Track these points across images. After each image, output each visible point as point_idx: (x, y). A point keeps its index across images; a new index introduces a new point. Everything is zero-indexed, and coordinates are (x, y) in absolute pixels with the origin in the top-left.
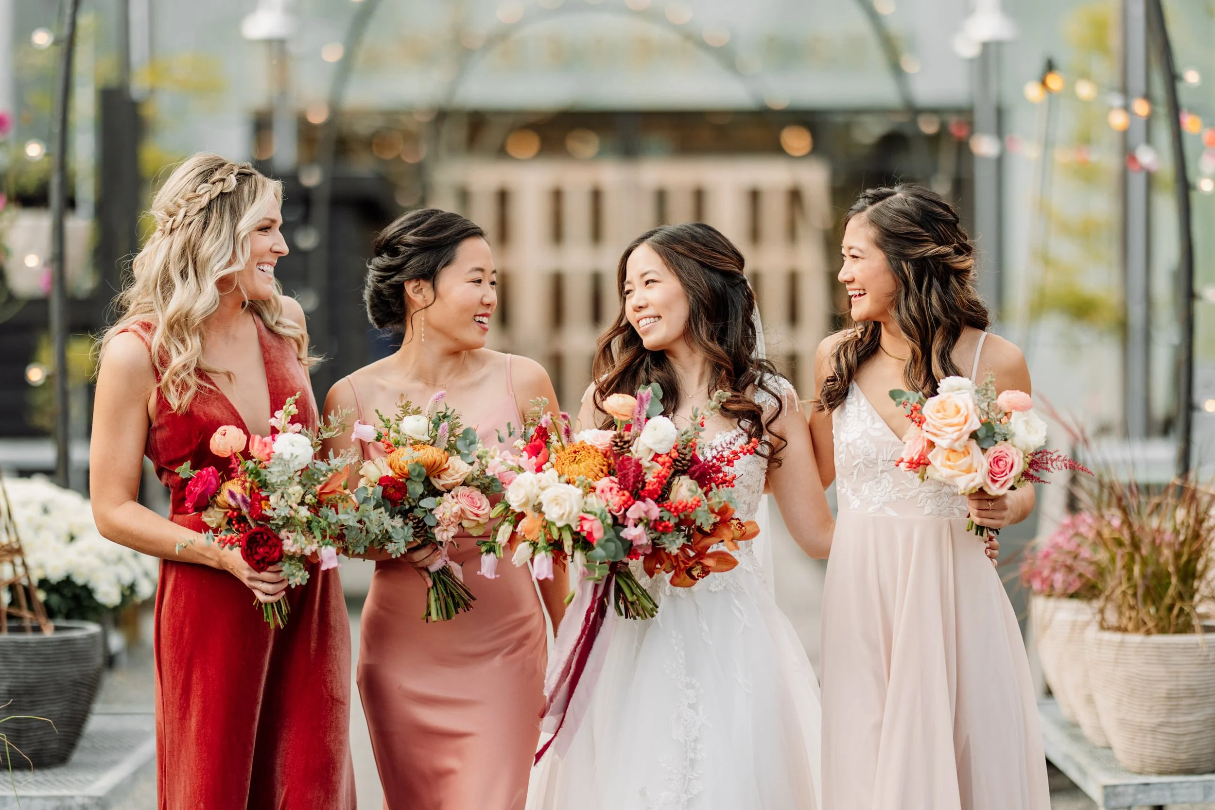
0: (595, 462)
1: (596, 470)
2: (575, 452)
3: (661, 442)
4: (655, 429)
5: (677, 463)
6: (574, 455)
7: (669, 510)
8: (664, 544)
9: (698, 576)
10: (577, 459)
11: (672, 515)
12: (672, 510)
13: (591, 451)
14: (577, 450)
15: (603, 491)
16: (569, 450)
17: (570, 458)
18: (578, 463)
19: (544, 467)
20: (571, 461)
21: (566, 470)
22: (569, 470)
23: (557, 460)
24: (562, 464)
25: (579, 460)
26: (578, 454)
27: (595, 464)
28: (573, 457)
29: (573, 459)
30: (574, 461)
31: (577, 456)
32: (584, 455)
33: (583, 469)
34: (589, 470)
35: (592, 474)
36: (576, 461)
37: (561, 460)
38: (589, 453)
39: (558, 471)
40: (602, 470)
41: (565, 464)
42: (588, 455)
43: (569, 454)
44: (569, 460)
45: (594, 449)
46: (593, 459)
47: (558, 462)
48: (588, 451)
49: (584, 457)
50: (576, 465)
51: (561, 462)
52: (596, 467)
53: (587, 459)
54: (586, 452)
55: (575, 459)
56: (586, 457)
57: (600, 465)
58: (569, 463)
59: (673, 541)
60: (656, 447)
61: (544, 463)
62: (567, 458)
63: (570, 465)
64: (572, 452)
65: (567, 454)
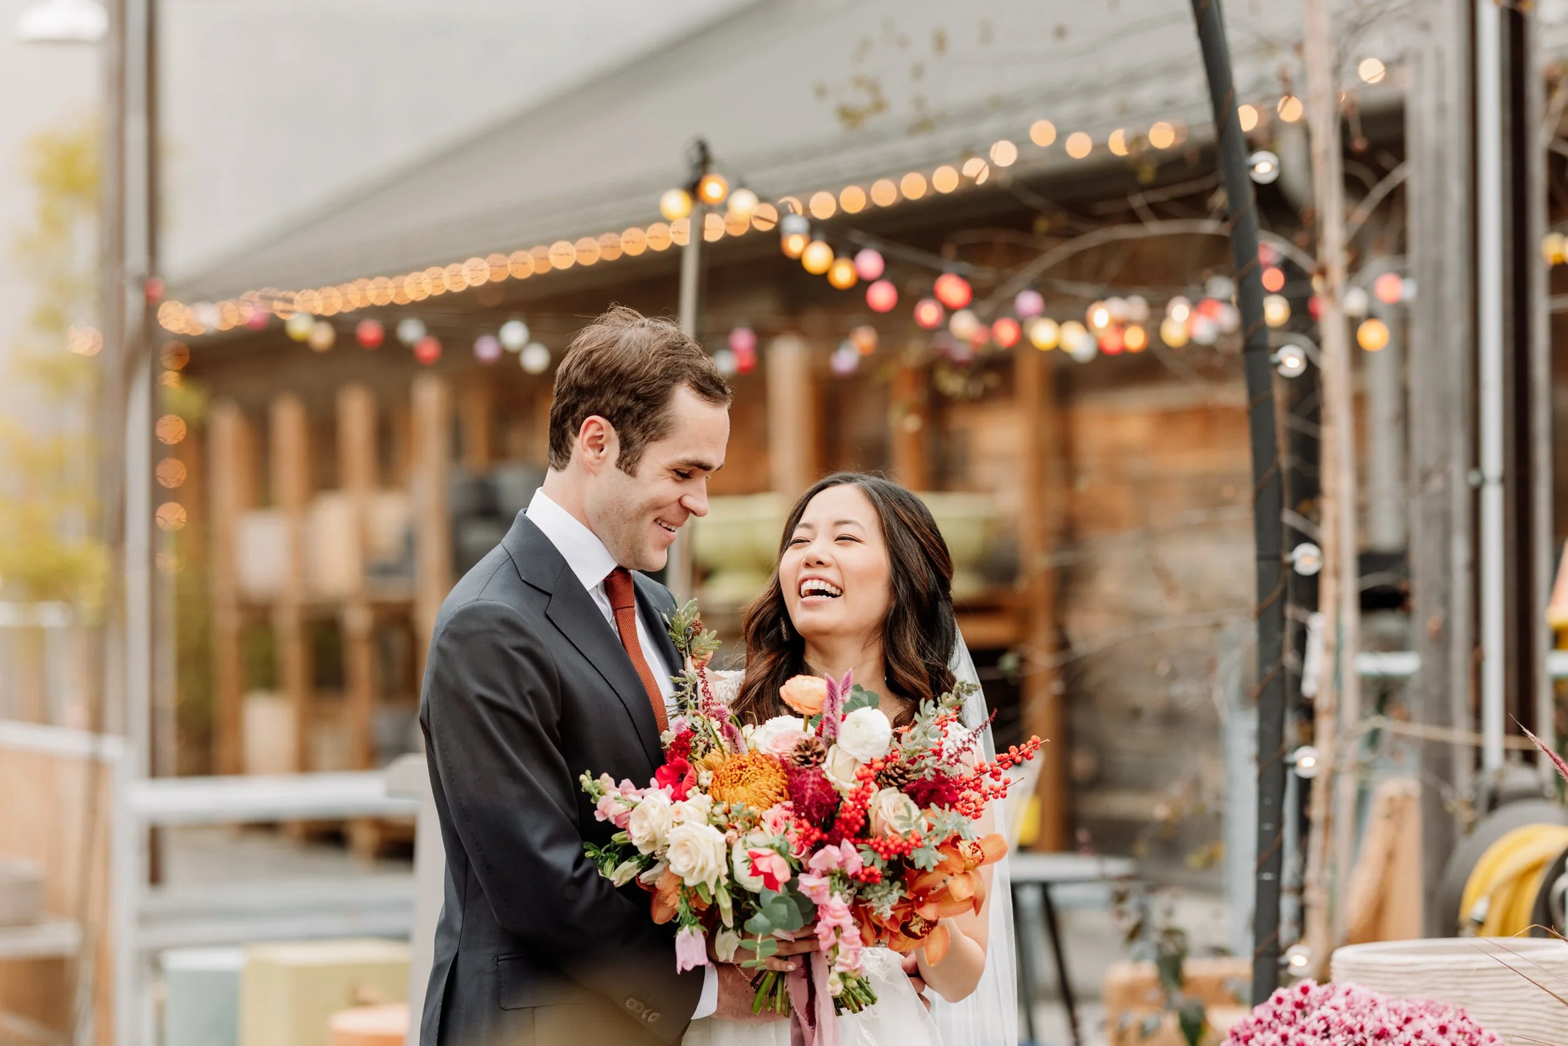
0: (769, 783)
1: (771, 794)
2: (741, 767)
3: (863, 745)
4: (858, 726)
5: (891, 781)
6: (738, 772)
7: (876, 851)
8: (869, 901)
9: (922, 932)
10: (743, 778)
11: (878, 857)
12: (881, 849)
13: (765, 766)
14: (743, 764)
15: (775, 824)
16: (731, 764)
17: (733, 776)
18: (745, 784)
19: (689, 793)
20: (734, 780)
21: (727, 795)
22: (731, 795)
23: (713, 781)
24: (721, 785)
25: (746, 780)
26: (745, 771)
27: (769, 786)
28: (737, 775)
29: (737, 778)
30: (738, 781)
31: (744, 773)
32: (753, 772)
33: (751, 793)
34: (761, 794)
35: (764, 800)
36: (741, 781)
37: (719, 780)
38: (762, 768)
39: (713, 797)
40: (781, 794)
41: (726, 785)
42: (760, 772)
43: (731, 771)
44: (732, 780)
45: (771, 762)
46: (767, 778)
47: (714, 782)
48: (761, 766)
49: (753, 775)
50: (740, 788)
51: (718, 783)
52: (771, 790)
53: (757, 777)
54: (758, 767)
55: (740, 778)
56: (756, 775)
57: (777, 787)
58: (731, 784)
59: (883, 896)
60: (856, 753)
61: (689, 789)
62: (728, 777)
63: (732, 787)
64: (736, 766)
65: (729, 770)
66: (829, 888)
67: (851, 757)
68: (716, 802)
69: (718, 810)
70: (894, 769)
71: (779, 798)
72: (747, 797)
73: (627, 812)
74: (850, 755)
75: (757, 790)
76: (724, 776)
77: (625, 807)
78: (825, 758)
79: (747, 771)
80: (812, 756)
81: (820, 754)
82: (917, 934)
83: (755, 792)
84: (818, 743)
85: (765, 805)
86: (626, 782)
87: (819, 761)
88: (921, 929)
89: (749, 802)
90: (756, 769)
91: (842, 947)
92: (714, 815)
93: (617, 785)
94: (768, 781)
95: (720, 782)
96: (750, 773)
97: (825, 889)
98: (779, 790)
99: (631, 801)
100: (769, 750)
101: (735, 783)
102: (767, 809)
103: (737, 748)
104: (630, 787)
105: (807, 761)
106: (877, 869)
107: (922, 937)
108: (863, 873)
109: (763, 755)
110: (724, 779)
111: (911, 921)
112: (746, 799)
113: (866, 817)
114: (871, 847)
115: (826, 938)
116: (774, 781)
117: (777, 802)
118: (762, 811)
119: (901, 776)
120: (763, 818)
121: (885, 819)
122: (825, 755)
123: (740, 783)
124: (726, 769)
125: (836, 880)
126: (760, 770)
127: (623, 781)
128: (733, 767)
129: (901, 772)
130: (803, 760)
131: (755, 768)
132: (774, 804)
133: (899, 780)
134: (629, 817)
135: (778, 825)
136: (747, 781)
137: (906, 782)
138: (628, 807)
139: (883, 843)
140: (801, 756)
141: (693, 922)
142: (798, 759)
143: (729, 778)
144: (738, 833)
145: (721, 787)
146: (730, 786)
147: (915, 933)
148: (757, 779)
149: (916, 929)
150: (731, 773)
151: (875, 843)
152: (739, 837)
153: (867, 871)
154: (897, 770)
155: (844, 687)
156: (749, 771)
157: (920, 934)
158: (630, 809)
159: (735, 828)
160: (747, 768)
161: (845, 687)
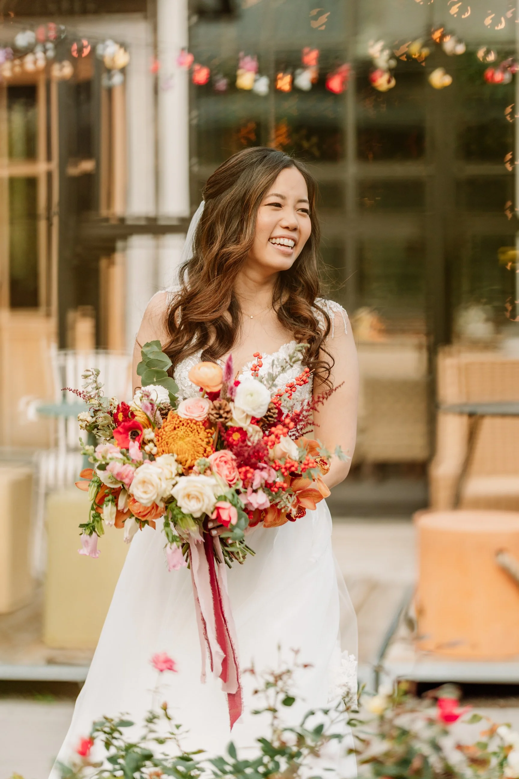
0: (200, 436)
1: (204, 445)
10: (179, 436)
14: (176, 426)
17: (173, 436)
18: (182, 440)
22: (176, 448)
25: (182, 437)
26: (179, 431)
28: (175, 435)
31: (179, 432)
32: (185, 430)
34: (198, 446)
35: (200, 449)
41: (170, 442)
42: (190, 430)
48: (188, 426)
49: (186, 433)
54: (186, 427)
55: (177, 437)
56: (188, 432)
58: (173, 440)
63: (175, 443)
64: (173, 429)
65: (168, 432)
75: (194, 443)
76: (166, 437)
80: (224, 413)
84: (226, 404)
94: (199, 434)
95: (165, 441)
105: (221, 417)
116: (205, 435)
128: (170, 430)
130: (218, 416)
140: (217, 414)
142: (215, 415)
145: (167, 445)
146: (173, 443)
148: (189, 435)
150: (171, 433)
160: (180, 428)
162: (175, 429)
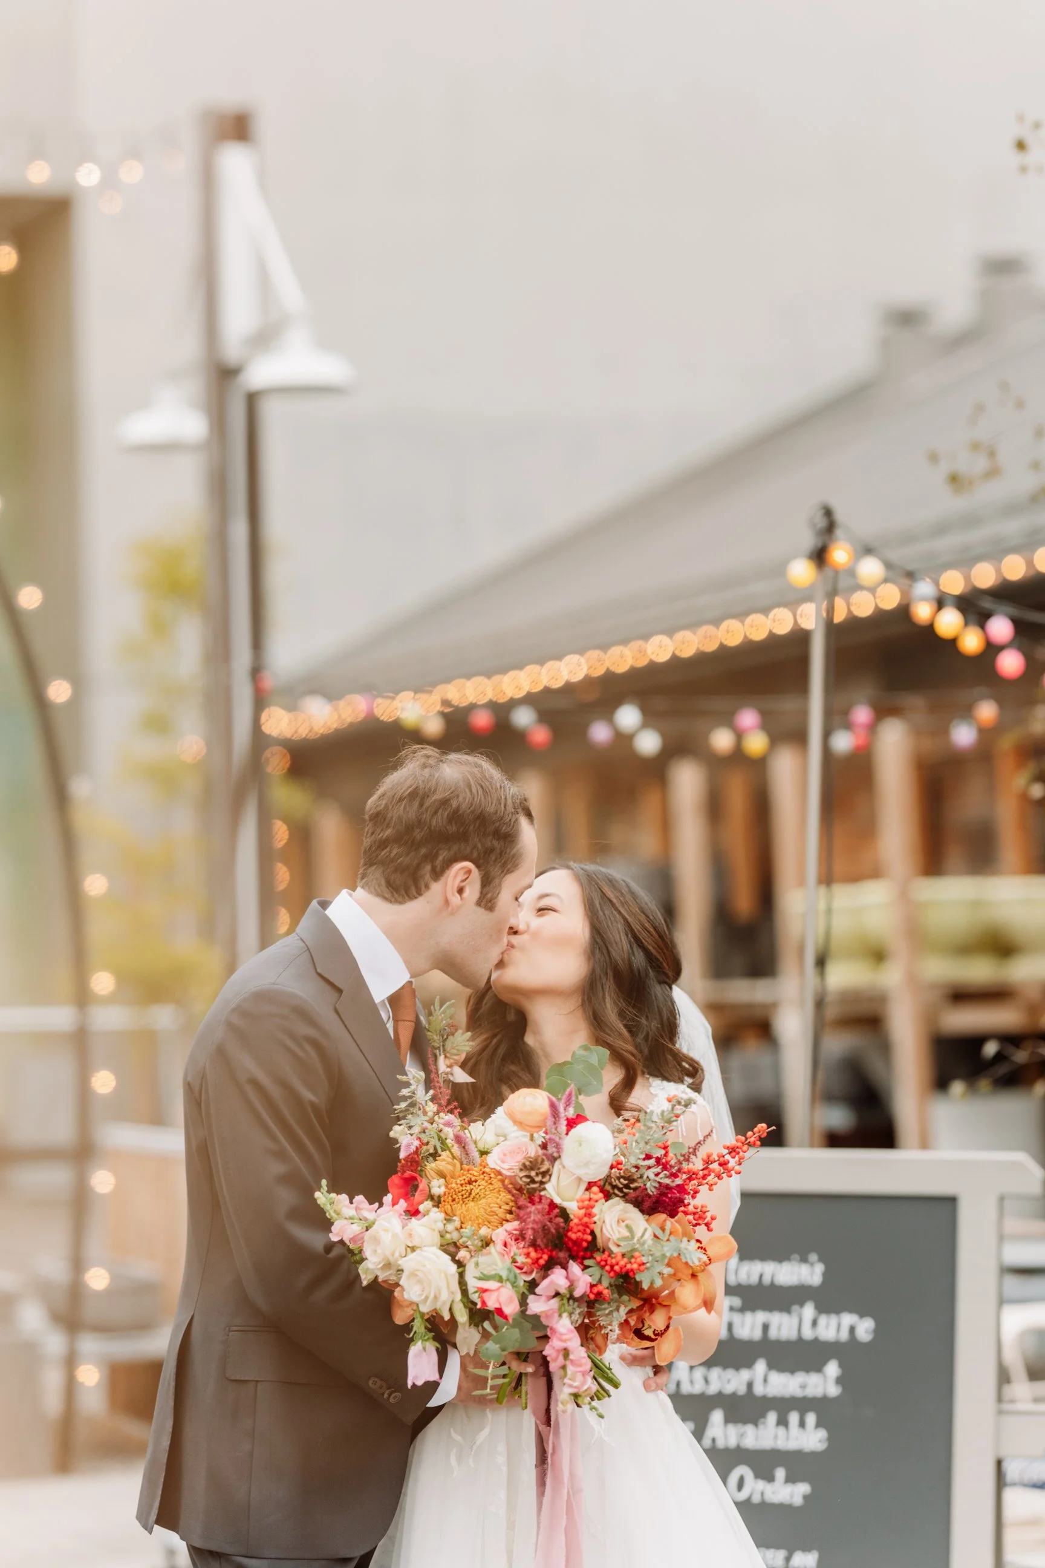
0: (498, 1201)
1: (501, 1213)
3: (587, 1164)
4: (580, 1145)
5: (616, 1191)
6: (469, 1187)
7: (603, 1267)
8: (599, 1318)
9: (655, 1335)
10: (473, 1194)
11: (605, 1274)
12: (608, 1268)
13: (494, 1181)
14: (473, 1179)
15: (505, 1245)
16: (461, 1179)
17: (463, 1192)
18: (475, 1199)
19: (421, 1208)
20: (465, 1196)
21: (458, 1213)
22: (462, 1213)
23: (445, 1194)
24: (454, 1200)
25: (476, 1195)
26: (475, 1186)
27: (497, 1204)
28: (467, 1190)
29: (467, 1194)
30: (469, 1196)
32: (482, 1187)
33: (482, 1210)
34: (492, 1213)
35: (494, 1219)
36: (472, 1196)
37: (451, 1194)
38: (491, 1184)
39: (446, 1213)
40: (510, 1212)
41: (457, 1200)
42: (489, 1188)
43: (462, 1185)
44: (462, 1195)
45: (499, 1177)
46: (496, 1195)
47: (446, 1197)
48: (489, 1181)
49: (483, 1191)
50: (472, 1204)
51: (450, 1198)
52: (500, 1208)
53: (487, 1193)
54: (487, 1182)
55: (470, 1194)
56: (486, 1190)
57: (507, 1204)
58: (463, 1199)
59: (611, 1313)
60: (580, 1172)
61: (422, 1202)
62: (459, 1192)
63: (463, 1202)
64: (466, 1181)
65: (459, 1186)
66: (557, 1311)
67: (575, 1176)
68: (448, 1219)
69: (450, 1227)
70: (619, 1178)
71: (509, 1217)
72: (478, 1214)
73: (362, 1233)
74: (574, 1174)
75: (487, 1208)
76: (455, 1191)
77: (360, 1228)
78: (550, 1176)
79: (477, 1186)
80: (537, 1174)
81: (544, 1174)
82: (650, 1337)
83: (486, 1210)
84: (543, 1161)
85: (496, 1224)
86: (360, 1199)
87: (544, 1180)
88: (654, 1332)
89: (480, 1221)
90: (486, 1184)
91: (570, 1369)
92: (447, 1232)
93: (351, 1202)
94: (498, 1198)
95: (452, 1197)
96: (480, 1188)
97: (554, 1312)
98: (508, 1207)
99: (366, 1219)
100: (497, 1164)
101: (466, 1198)
102: (497, 1227)
103: (467, 1154)
104: (363, 1202)
106: (604, 1287)
107: (656, 1339)
108: (591, 1292)
109: (492, 1169)
110: (455, 1194)
111: (643, 1326)
112: (477, 1217)
113: (592, 1233)
114: (599, 1263)
115: (555, 1360)
116: (504, 1199)
117: (507, 1221)
118: (493, 1230)
119: (627, 1186)
120: (494, 1239)
121: (609, 1236)
122: (550, 1173)
123: (471, 1198)
124: (457, 1184)
125: (565, 1301)
126: (489, 1186)
127: (356, 1197)
128: (463, 1182)
129: (626, 1182)
130: (528, 1180)
131: (483, 1182)
132: (504, 1222)
133: (625, 1190)
134: (363, 1238)
135: (509, 1246)
136: (478, 1196)
137: (632, 1191)
138: (362, 1228)
139: (609, 1262)
140: (528, 1177)
141: (426, 1338)
142: (525, 1179)
143: (460, 1194)
144: (470, 1252)
145: (452, 1203)
146: (461, 1202)
147: (648, 1336)
148: (486, 1195)
149: (648, 1332)
150: (461, 1188)
151: (602, 1260)
152: (472, 1256)
153: (595, 1290)
154: (622, 1180)
155: (566, 1103)
156: (479, 1186)
157: (653, 1337)
158: (365, 1229)
159: (467, 1247)
160: (477, 1183)
161: (568, 1103)
162: (470, 1182)
